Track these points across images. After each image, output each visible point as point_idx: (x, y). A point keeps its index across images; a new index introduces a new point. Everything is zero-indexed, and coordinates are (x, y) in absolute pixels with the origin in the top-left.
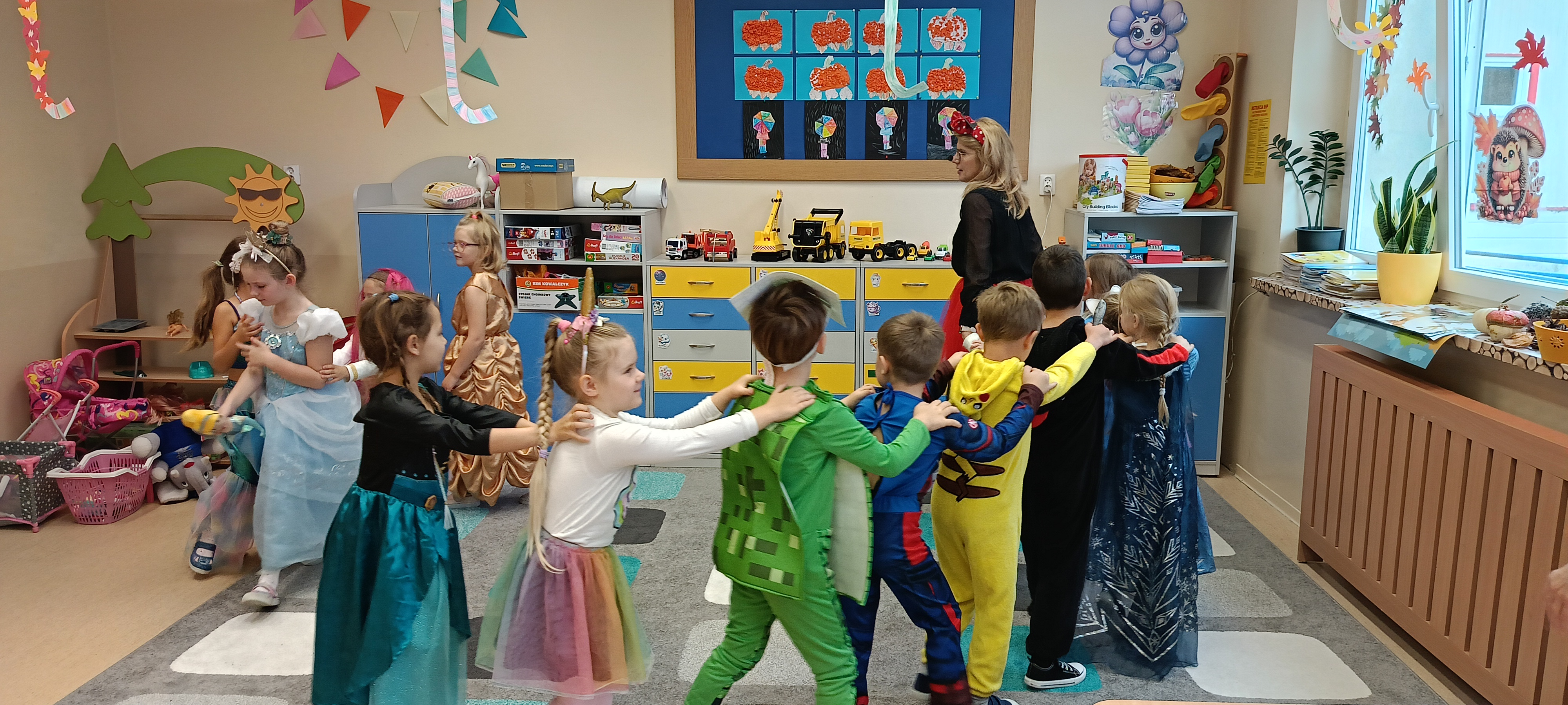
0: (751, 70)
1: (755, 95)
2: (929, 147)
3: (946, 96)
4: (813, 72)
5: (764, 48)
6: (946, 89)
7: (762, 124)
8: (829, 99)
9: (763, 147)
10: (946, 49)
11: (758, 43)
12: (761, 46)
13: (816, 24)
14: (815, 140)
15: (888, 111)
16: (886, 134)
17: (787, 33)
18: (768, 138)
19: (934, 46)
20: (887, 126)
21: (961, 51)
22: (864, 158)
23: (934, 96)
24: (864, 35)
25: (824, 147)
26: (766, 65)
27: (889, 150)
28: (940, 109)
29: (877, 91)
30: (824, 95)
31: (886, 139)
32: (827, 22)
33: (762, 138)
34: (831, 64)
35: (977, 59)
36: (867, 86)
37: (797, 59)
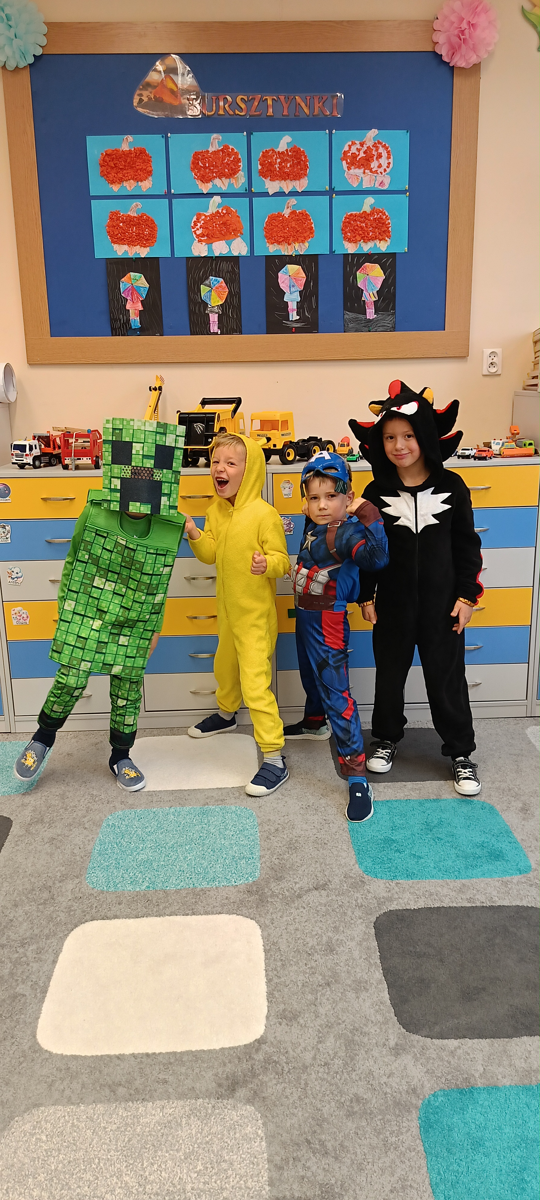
0: (114, 217)
1: (121, 251)
2: (346, 316)
3: (367, 248)
4: (195, 219)
5: (129, 187)
6: (366, 239)
7: (133, 290)
8: (217, 254)
9: (135, 320)
10: (366, 185)
11: (121, 181)
12: (125, 184)
13: (196, 154)
14: (202, 309)
15: (293, 269)
16: (292, 299)
17: (158, 165)
18: (141, 308)
19: (350, 181)
20: (293, 289)
21: (385, 188)
22: (266, 332)
23: (351, 248)
24: (260, 167)
25: (214, 318)
26: (134, 208)
27: (296, 321)
28: (359, 266)
29: (279, 243)
30: (210, 250)
31: (293, 306)
32: (211, 149)
33: (134, 308)
34: (218, 206)
35: (404, 200)
36: (266, 237)
37: (174, 201)
